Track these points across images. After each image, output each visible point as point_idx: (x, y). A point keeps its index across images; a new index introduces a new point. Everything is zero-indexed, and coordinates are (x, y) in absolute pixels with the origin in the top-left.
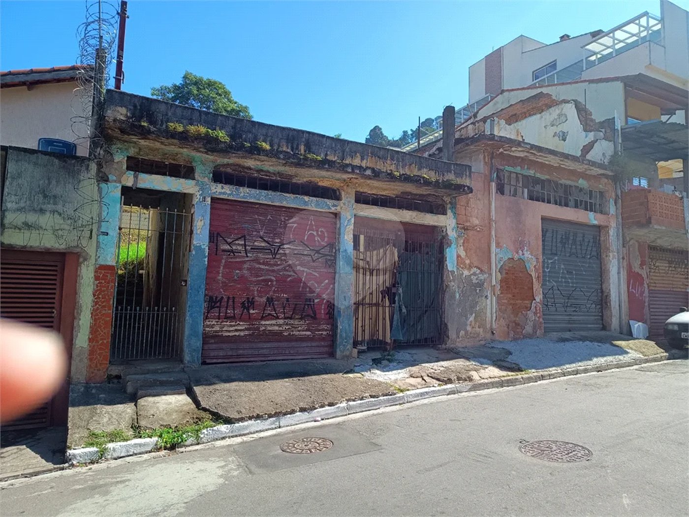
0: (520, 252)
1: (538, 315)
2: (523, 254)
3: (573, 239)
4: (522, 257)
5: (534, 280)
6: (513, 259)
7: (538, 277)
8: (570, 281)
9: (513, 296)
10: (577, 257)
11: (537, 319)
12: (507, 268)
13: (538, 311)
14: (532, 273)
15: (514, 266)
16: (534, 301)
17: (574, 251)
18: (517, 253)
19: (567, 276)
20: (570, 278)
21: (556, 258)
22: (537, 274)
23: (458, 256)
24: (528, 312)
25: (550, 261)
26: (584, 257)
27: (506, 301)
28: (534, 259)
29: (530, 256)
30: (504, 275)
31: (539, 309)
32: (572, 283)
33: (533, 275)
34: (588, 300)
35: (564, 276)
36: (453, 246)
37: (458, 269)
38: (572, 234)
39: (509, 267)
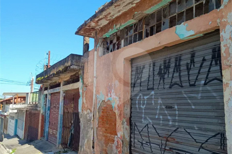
0: (109, 94)
1: (119, 149)
2: (111, 96)
3: (176, 66)
4: (110, 99)
5: (117, 117)
6: (104, 101)
7: (120, 115)
8: (169, 118)
9: (106, 130)
10: (182, 87)
11: (118, 153)
12: (103, 108)
13: (119, 146)
14: (116, 112)
15: (107, 106)
16: (116, 136)
17: (176, 80)
18: (107, 95)
19: (166, 112)
20: (170, 115)
21: (153, 93)
22: (119, 112)
23: (83, 103)
24: (113, 145)
25: (146, 97)
26: (194, 85)
27: (101, 133)
28: (117, 98)
29: (115, 97)
30: (101, 113)
31: (120, 145)
32: (174, 121)
33: (117, 114)
34: (201, 147)
35: (162, 112)
36: (81, 97)
37: (82, 110)
38: (173, 60)
39: (104, 107)
